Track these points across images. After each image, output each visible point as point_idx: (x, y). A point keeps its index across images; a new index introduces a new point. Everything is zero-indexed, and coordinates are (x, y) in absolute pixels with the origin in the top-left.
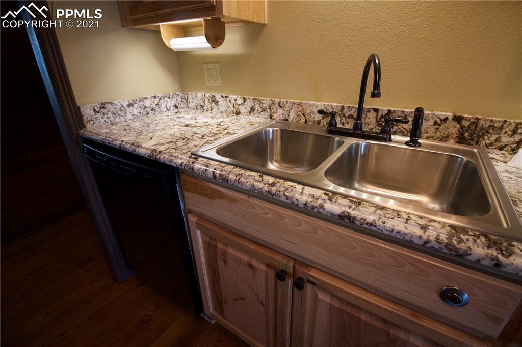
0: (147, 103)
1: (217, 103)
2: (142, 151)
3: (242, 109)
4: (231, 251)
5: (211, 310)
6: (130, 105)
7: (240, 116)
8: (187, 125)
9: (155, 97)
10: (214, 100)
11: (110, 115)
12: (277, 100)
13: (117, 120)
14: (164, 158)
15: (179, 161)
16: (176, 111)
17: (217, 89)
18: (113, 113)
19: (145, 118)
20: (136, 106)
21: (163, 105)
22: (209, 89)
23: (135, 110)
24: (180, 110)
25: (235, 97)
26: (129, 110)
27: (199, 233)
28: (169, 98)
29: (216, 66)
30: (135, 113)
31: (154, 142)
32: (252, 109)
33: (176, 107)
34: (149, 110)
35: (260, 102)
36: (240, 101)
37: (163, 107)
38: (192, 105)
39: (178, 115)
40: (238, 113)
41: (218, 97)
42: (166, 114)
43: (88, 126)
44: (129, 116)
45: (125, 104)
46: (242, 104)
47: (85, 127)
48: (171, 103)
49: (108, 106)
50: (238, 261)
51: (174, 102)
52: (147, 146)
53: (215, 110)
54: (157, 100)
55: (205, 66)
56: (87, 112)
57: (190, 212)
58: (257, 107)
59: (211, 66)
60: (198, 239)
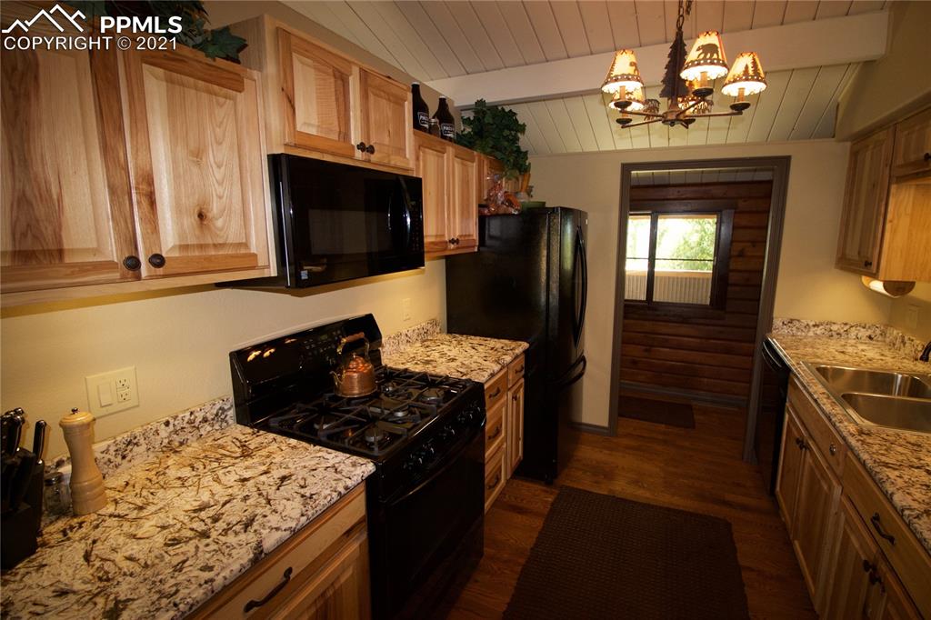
0: (835, 328)
5: (778, 489)
6: (814, 326)
7: (916, 363)
9: (846, 324)
10: (903, 341)
11: (794, 328)
13: (799, 334)
16: (868, 341)
18: (797, 328)
19: (827, 339)
20: (821, 327)
21: (853, 332)
24: (873, 343)
26: (813, 329)
27: (787, 415)
28: (864, 328)
30: (818, 332)
33: (870, 338)
34: (834, 333)
40: (916, 360)
41: (906, 338)
42: (853, 341)
44: (811, 334)
45: (811, 324)
47: (771, 331)
48: (863, 333)
49: (796, 322)
51: (869, 333)
53: (902, 350)
54: (848, 327)
56: (777, 322)
60: (786, 419)
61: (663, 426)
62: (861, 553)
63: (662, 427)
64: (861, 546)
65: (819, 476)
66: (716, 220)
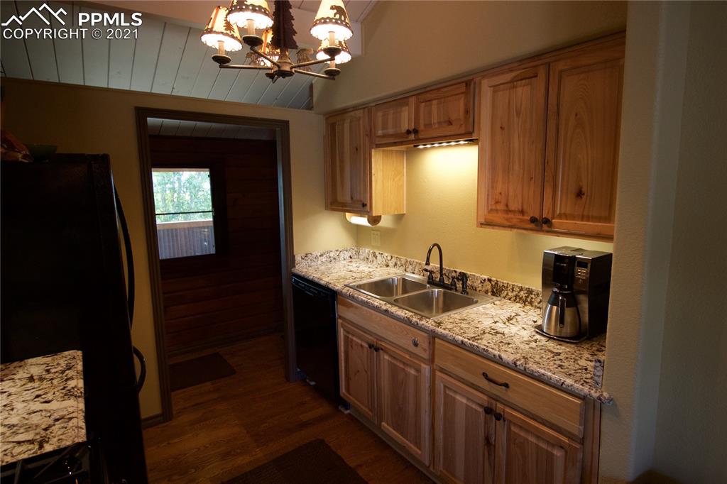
0: (332, 254)
1: (376, 258)
2: (322, 283)
3: (391, 264)
4: (354, 339)
5: (344, 391)
6: (321, 256)
7: (389, 268)
8: (351, 271)
9: (337, 251)
10: (375, 256)
11: (309, 261)
12: (409, 260)
13: (313, 264)
14: (331, 286)
15: (337, 288)
16: (350, 260)
17: (378, 248)
18: (311, 260)
19: (328, 264)
20: (324, 256)
21: (342, 255)
22: (373, 247)
23: (324, 259)
24: (353, 260)
25: (387, 254)
26: (320, 258)
27: (342, 330)
28: (347, 251)
29: (379, 233)
30: (323, 260)
31: (329, 278)
32: (396, 264)
33: (351, 258)
34: (332, 259)
35: (400, 261)
36: (389, 258)
37: (342, 257)
38: (361, 257)
39: (350, 264)
40: (388, 266)
41: (377, 253)
42: (343, 262)
43: (297, 266)
44: (319, 262)
45: (319, 254)
46: (390, 260)
47: (294, 267)
48: (347, 255)
49: (309, 256)
50: (357, 344)
51: (350, 254)
52: (325, 280)
53: (375, 262)
55: (373, 232)
56: (298, 258)
57: (340, 317)
58: (398, 263)
59: (375, 232)
60: (341, 333)
61: (208, 383)
62: (470, 404)
63: (208, 386)
64: (468, 399)
65: (401, 366)
66: (208, 173)
